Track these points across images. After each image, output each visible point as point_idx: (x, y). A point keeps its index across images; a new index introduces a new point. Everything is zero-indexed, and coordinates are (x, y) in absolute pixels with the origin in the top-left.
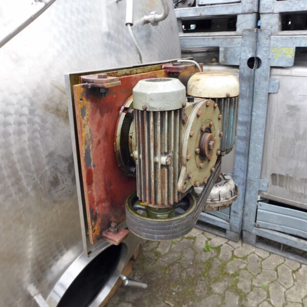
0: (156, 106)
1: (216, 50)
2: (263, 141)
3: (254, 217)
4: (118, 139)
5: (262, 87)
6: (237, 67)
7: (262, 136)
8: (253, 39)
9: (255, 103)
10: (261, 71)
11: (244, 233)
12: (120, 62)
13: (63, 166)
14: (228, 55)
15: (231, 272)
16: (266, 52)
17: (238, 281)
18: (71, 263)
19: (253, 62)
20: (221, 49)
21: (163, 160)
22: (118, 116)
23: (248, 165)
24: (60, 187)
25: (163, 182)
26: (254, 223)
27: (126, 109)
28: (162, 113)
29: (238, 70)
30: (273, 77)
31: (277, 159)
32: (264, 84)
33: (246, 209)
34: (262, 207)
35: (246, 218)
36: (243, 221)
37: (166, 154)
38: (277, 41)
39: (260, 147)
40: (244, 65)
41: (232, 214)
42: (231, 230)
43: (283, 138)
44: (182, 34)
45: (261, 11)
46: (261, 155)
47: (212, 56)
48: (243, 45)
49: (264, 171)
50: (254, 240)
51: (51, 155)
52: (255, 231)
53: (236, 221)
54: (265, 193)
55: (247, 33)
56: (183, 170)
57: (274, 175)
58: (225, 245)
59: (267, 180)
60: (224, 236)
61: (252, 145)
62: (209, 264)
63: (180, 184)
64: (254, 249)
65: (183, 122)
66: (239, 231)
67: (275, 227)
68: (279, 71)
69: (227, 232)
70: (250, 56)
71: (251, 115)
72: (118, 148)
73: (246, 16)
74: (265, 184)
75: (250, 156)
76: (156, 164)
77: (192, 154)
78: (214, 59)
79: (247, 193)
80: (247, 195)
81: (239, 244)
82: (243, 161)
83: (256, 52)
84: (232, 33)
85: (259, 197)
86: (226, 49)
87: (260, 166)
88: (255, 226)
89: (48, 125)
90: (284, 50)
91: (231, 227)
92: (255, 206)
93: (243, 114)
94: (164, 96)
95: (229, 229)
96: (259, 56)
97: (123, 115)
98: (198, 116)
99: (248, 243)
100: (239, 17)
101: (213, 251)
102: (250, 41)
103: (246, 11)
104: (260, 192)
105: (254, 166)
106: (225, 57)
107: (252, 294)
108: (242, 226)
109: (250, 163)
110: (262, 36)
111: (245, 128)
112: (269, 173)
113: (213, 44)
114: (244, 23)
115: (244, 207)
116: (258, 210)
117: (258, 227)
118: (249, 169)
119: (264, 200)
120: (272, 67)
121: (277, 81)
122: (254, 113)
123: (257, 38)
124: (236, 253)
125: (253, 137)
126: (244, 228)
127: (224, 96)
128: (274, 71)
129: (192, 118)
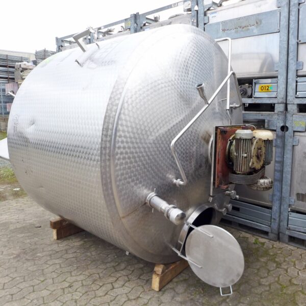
0: (244, 137)
1: (263, 121)
2: (290, 173)
3: (287, 223)
4: (227, 150)
5: (289, 142)
6: (275, 131)
7: (290, 170)
8: (284, 116)
9: (285, 151)
10: (289, 133)
11: (280, 234)
12: (223, 124)
13: (204, 160)
14: (270, 124)
15: (271, 254)
16: (290, 123)
17: (276, 257)
18: (191, 214)
19: (284, 128)
20: (266, 121)
21: (245, 155)
22: (227, 142)
23: (282, 188)
24: (202, 169)
25: (245, 164)
26: (286, 227)
27: (230, 140)
28: (246, 139)
29: (275, 132)
30: (295, 137)
31: (299, 184)
32: (290, 140)
33: (282, 217)
34: (291, 215)
35: (282, 224)
36: (279, 225)
37: (246, 153)
38: (297, 118)
39: (289, 176)
40: (279, 130)
41: (272, 221)
42: (272, 232)
43: (302, 171)
44: (244, 112)
45: (288, 102)
46: (289, 182)
47: (261, 125)
48: (278, 119)
49: (292, 192)
50: (286, 239)
51: (201, 155)
52: (287, 233)
53: (275, 226)
54: (293, 206)
55: (280, 113)
56: (252, 160)
57: (298, 194)
58: (268, 242)
59: (294, 197)
60: (267, 238)
61: (284, 175)
62: (257, 250)
63: (250, 164)
64: (287, 245)
65: (252, 144)
66: (277, 232)
67: (300, 229)
68: (298, 134)
69: (269, 234)
70: (282, 125)
71: (283, 157)
72: (227, 153)
73: (280, 105)
74: (293, 200)
75: (283, 182)
76: (243, 156)
77: (254, 155)
78: (262, 126)
79: (282, 206)
80: (282, 208)
81: (278, 242)
82: (279, 185)
83: (285, 123)
84: (273, 113)
85: (289, 209)
86: (269, 121)
87: (289, 188)
88: (287, 229)
89: (202, 144)
90: (300, 123)
91: (271, 231)
92: (286, 214)
93: (279, 157)
94: (246, 134)
95: (270, 231)
96: (287, 125)
97: (229, 142)
98: (257, 142)
99: (283, 242)
100: (276, 105)
101: (260, 244)
102: (282, 117)
103: (280, 102)
104: (290, 205)
105: (286, 188)
106: (268, 125)
107: (285, 263)
108: (279, 229)
109: (283, 187)
110: (288, 115)
111: (280, 165)
112: (295, 193)
113: (261, 118)
114: (279, 108)
115: (280, 216)
116: (289, 218)
117: (289, 229)
118: (283, 190)
119: (293, 211)
120: (294, 131)
121: (298, 139)
122: (285, 157)
123: (286, 116)
124: (275, 246)
125: (285, 170)
126: (280, 231)
127: (266, 139)
128: (296, 134)
129: (255, 143)
